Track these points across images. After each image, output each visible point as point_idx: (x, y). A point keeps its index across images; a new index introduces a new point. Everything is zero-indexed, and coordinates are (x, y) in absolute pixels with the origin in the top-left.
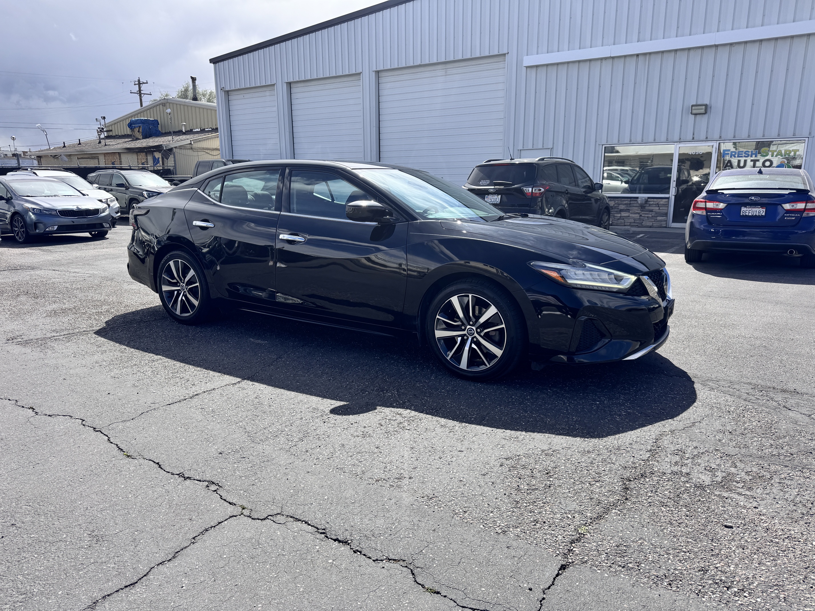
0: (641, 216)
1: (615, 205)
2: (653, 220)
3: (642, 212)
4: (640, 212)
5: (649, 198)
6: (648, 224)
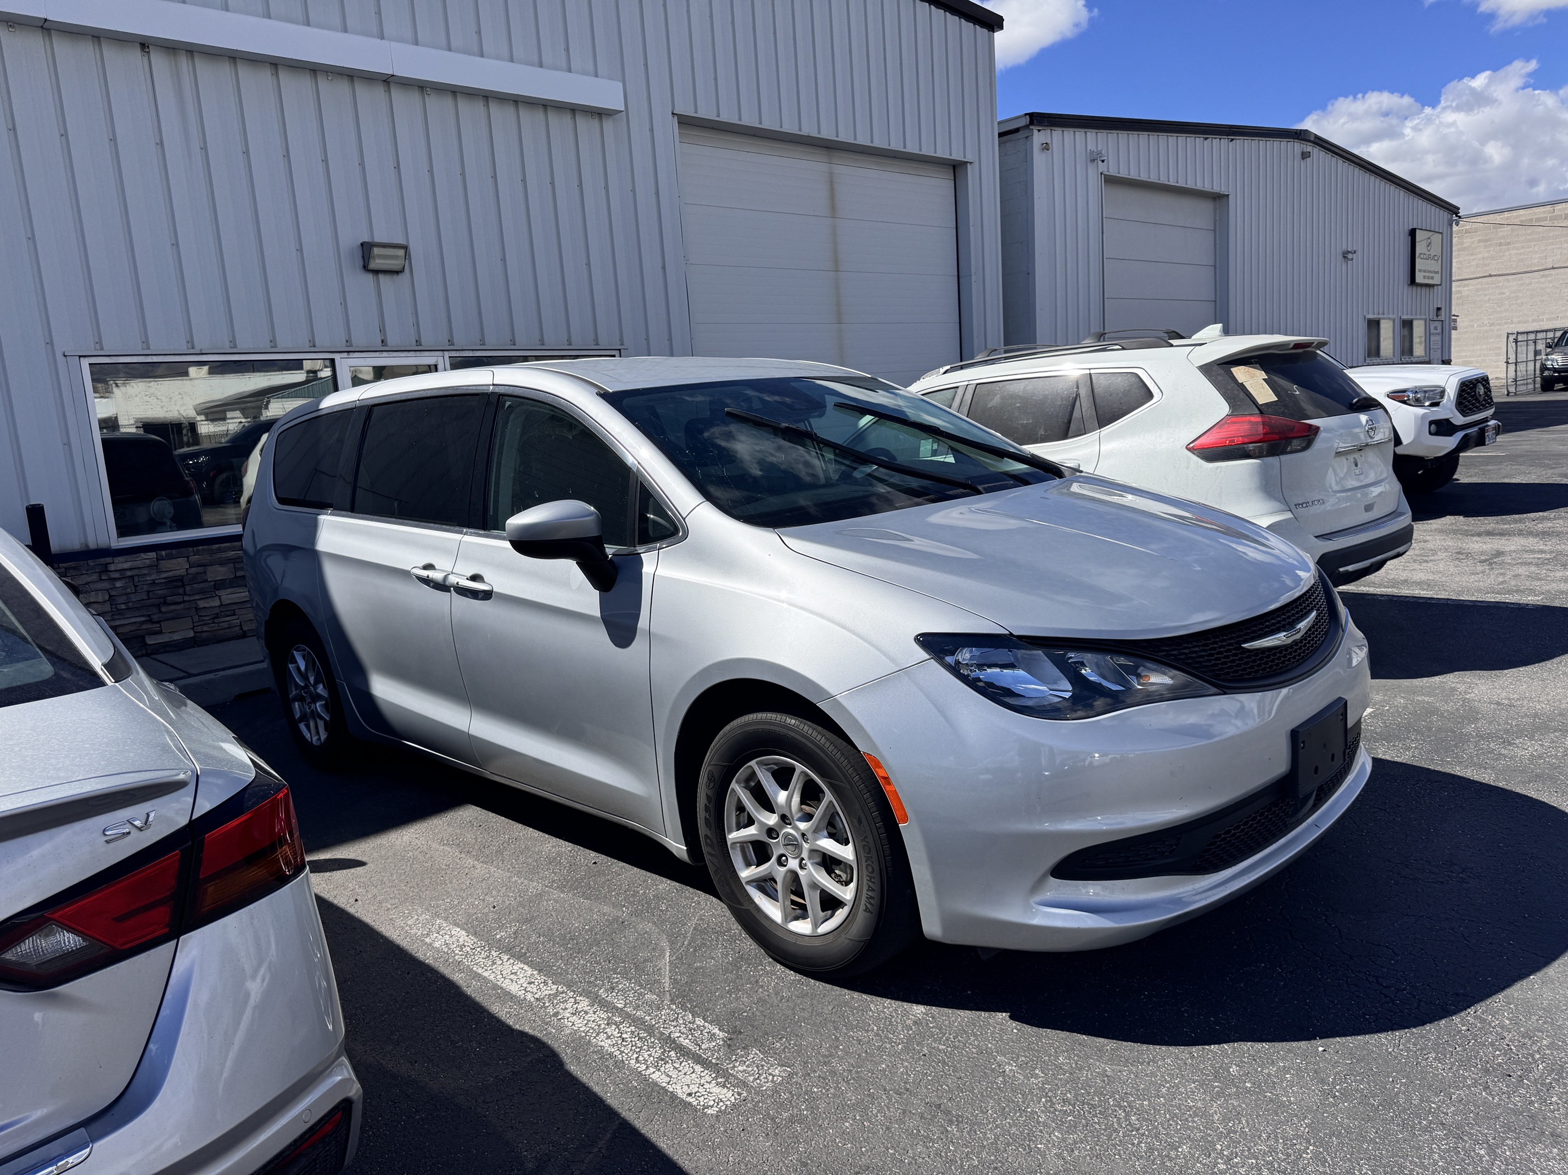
1: (193, 570)
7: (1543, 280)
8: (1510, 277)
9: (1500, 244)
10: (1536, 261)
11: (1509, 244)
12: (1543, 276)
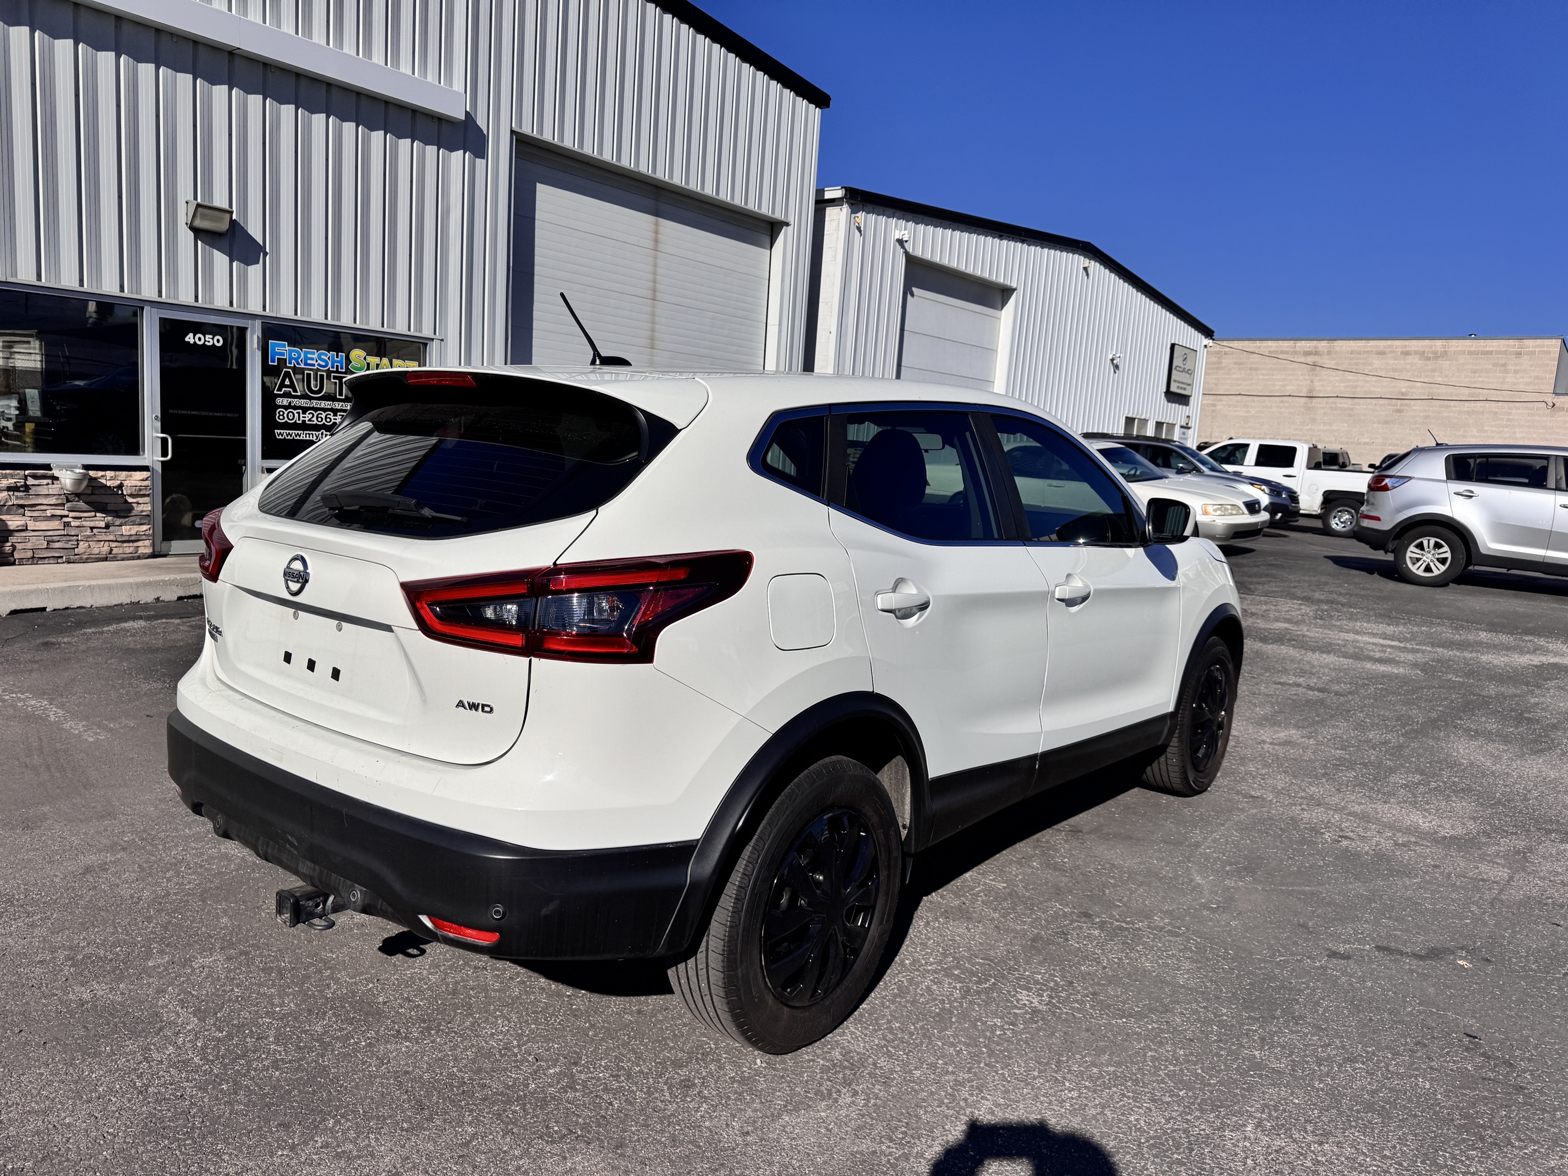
0: (67, 524)
2: (111, 538)
3: (72, 514)
4: (66, 513)
5: (87, 467)
6: (96, 551)
7: (1281, 405)
8: (1256, 398)
9: (1251, 369)
10: (1277, 388)
11: (1257, 369)
12: (1282, 402)
